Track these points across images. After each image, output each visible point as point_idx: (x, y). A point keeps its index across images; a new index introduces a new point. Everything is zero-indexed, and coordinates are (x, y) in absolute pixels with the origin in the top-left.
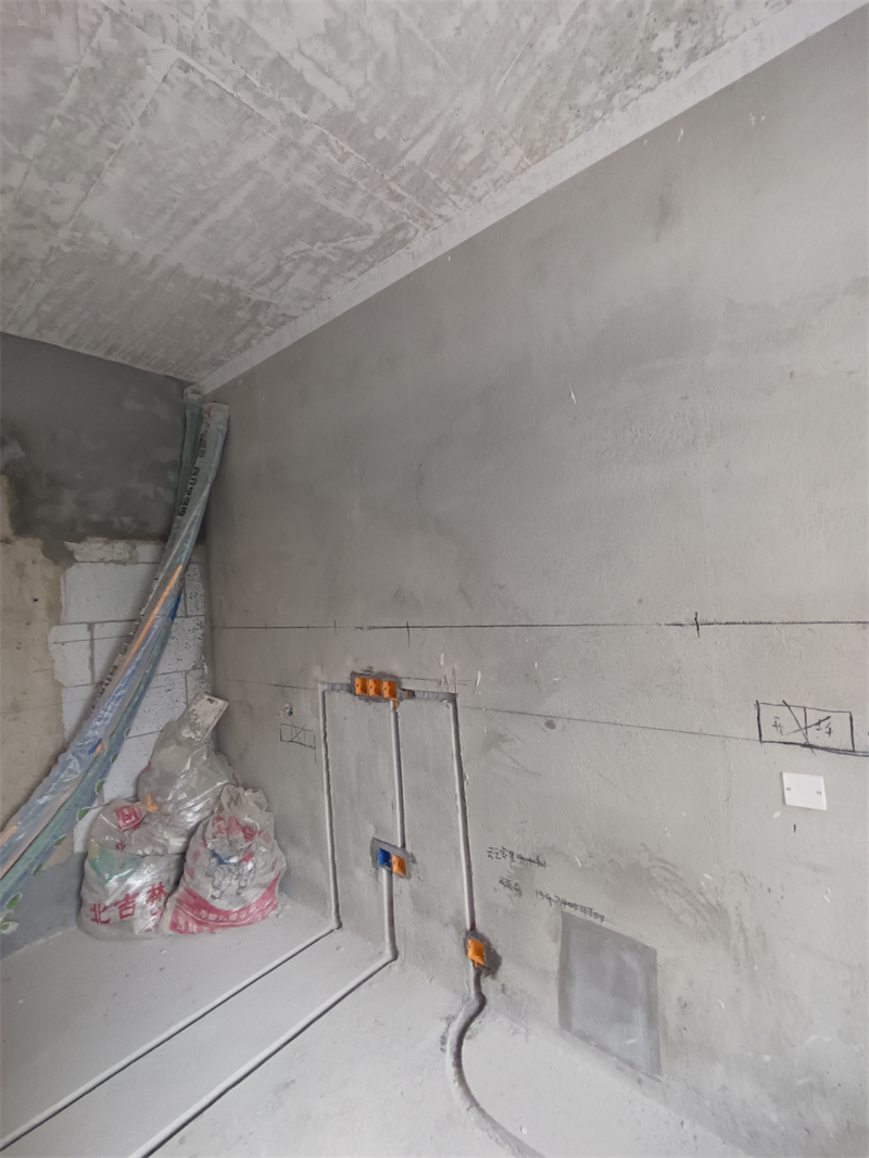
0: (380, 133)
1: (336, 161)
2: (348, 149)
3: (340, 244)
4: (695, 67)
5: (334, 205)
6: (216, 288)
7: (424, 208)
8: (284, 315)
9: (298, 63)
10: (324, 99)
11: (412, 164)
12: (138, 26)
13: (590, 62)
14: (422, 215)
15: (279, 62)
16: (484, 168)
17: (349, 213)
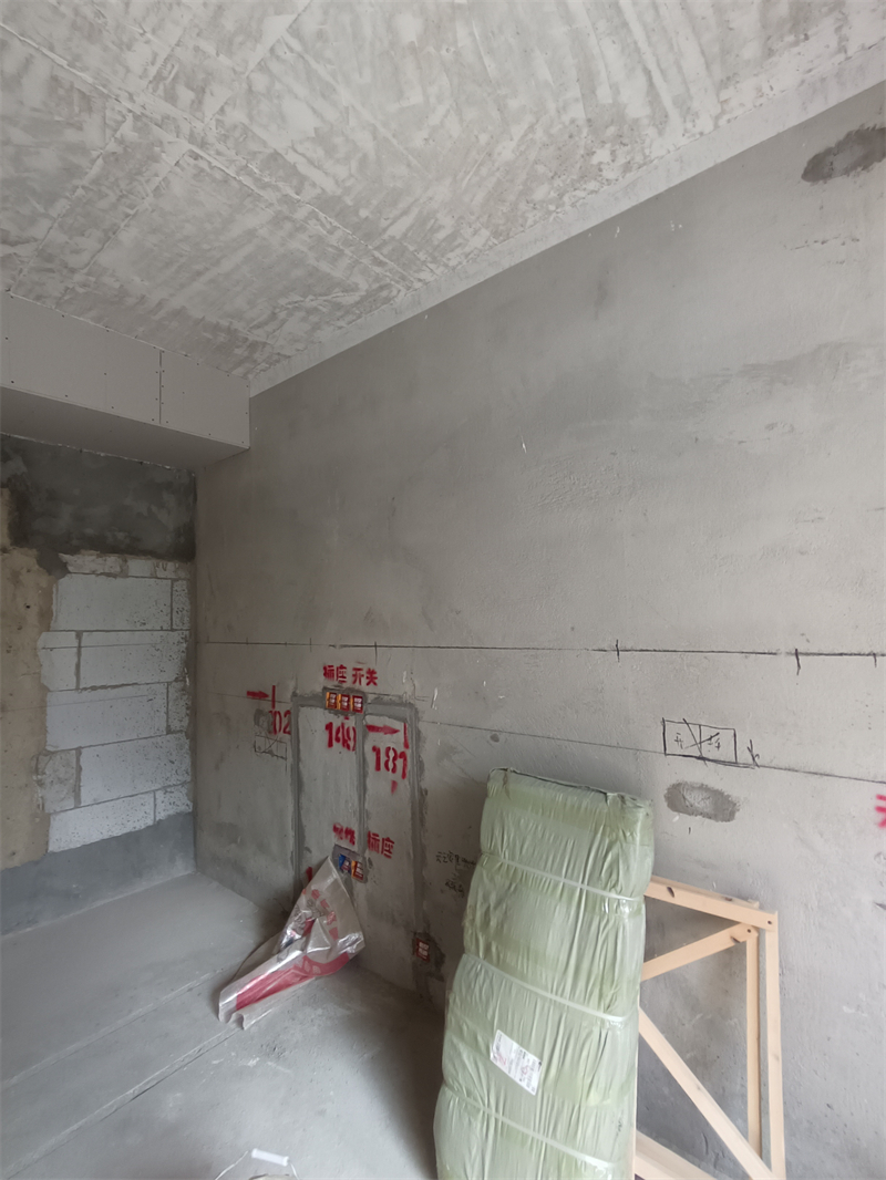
0: (364, 213)
1: (325, 232)
2: (336, 224)
3: (329, 298)
4: (630, 176)
5: (324, 267)
6: (216, 328)
7: (405, 273)
8: (279, 354)
9: (291, 157)
10: (314, 185)
11: (393, 238)
12: (156, 124)
13: (541, 169)
14: (403, 278)
15: (275, 156)
16: (456, 243)
17: (338, 273)
